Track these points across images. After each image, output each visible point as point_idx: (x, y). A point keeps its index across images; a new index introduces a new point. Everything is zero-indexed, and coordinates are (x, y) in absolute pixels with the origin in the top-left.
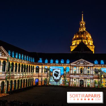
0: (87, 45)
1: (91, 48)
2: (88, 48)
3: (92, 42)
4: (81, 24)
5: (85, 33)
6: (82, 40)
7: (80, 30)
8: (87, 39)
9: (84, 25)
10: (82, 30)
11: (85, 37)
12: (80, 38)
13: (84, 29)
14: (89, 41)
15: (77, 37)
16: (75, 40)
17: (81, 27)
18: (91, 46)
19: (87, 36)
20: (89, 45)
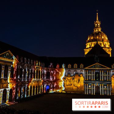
0: (103, 47)
1: (107, 51)
2: (104, 50)
3: (109, 44)
4: (96, 24)
5: (101, 34)
6: (97, 41)
7: (95, 31)
8: (103, 41)
9: (99, 25)
10: (97, 31)
11: (101, 39)
12: (95, 39)
13: (100, 30)
14: (105, 43)
15: (92, 38)
16: (89, 42)
17: (96, 27)
18: (108, 48)
19: (103, 38)
20: (105, 47)
